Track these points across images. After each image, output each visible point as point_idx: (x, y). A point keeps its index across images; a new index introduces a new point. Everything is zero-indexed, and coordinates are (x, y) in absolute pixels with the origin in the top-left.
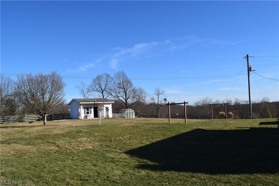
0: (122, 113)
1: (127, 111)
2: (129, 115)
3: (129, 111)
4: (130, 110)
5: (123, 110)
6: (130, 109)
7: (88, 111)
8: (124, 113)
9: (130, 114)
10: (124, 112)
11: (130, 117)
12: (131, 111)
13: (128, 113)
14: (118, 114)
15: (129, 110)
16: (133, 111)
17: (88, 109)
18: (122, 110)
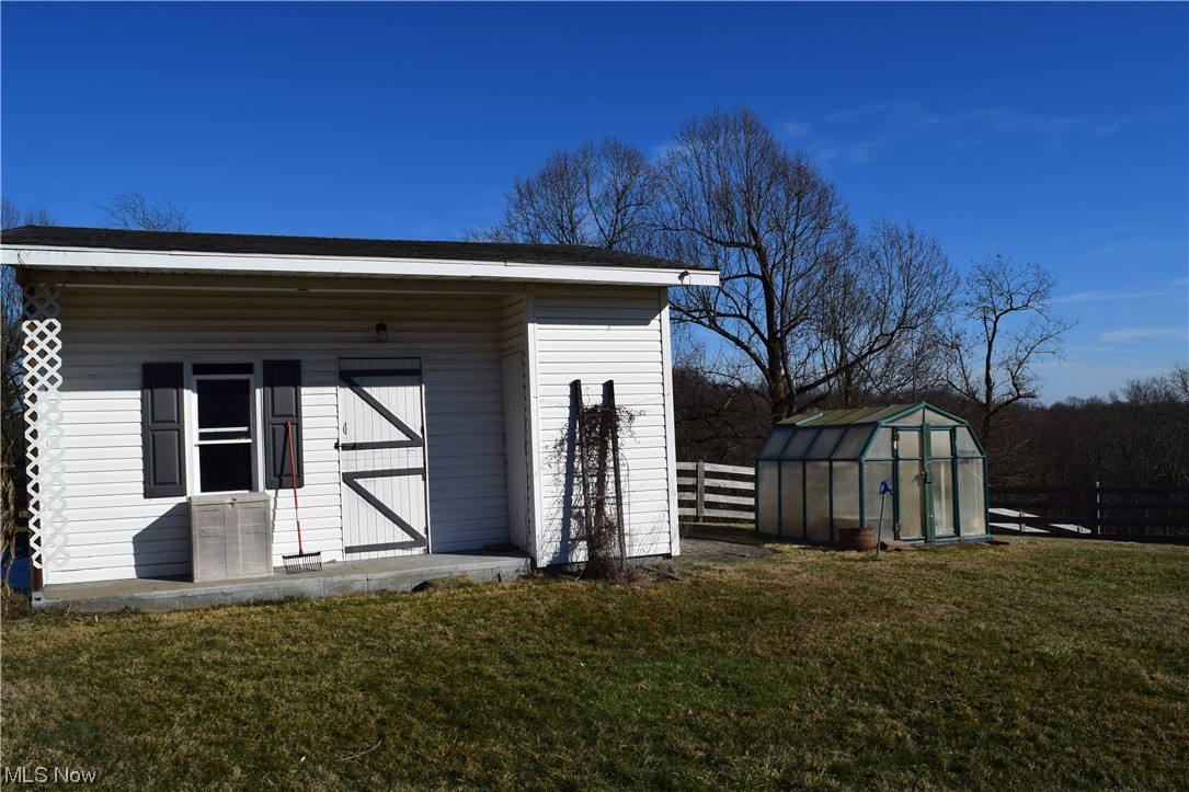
0: (804, 460)
1: (883, 435)
2: (910, 490)
3: (909, 443)
4: (924, 431)
5: (819, 429)
6: (933, 417)
7: (229, 436)
8: (846, 472)
9: (924, 479)
10: (849, 449)
11: (926, 526)
12: (940, 440)
13: (909, 472)
14: (751, 471)
15: (915, 420)
16: (966, 442)
17: (244, 392)
18: (801, 421)
